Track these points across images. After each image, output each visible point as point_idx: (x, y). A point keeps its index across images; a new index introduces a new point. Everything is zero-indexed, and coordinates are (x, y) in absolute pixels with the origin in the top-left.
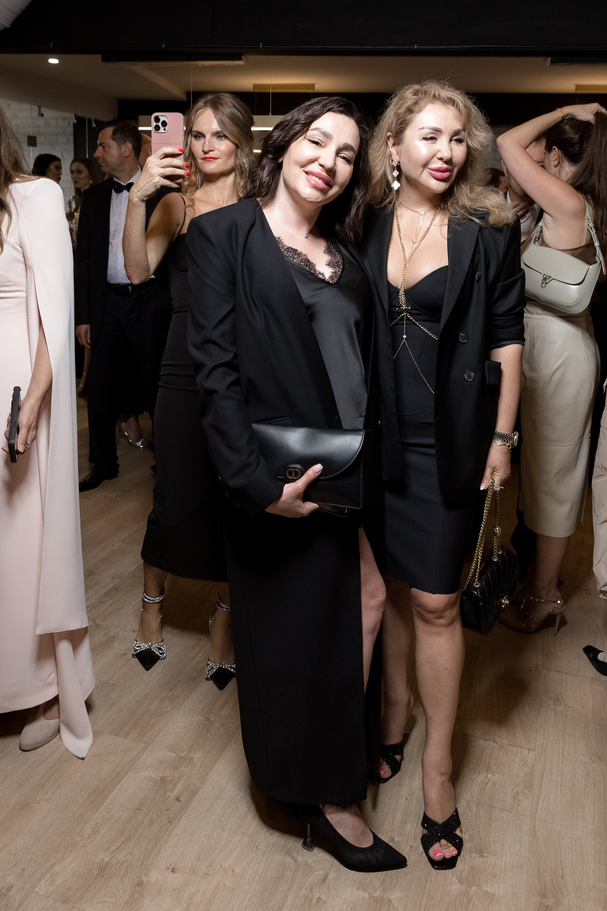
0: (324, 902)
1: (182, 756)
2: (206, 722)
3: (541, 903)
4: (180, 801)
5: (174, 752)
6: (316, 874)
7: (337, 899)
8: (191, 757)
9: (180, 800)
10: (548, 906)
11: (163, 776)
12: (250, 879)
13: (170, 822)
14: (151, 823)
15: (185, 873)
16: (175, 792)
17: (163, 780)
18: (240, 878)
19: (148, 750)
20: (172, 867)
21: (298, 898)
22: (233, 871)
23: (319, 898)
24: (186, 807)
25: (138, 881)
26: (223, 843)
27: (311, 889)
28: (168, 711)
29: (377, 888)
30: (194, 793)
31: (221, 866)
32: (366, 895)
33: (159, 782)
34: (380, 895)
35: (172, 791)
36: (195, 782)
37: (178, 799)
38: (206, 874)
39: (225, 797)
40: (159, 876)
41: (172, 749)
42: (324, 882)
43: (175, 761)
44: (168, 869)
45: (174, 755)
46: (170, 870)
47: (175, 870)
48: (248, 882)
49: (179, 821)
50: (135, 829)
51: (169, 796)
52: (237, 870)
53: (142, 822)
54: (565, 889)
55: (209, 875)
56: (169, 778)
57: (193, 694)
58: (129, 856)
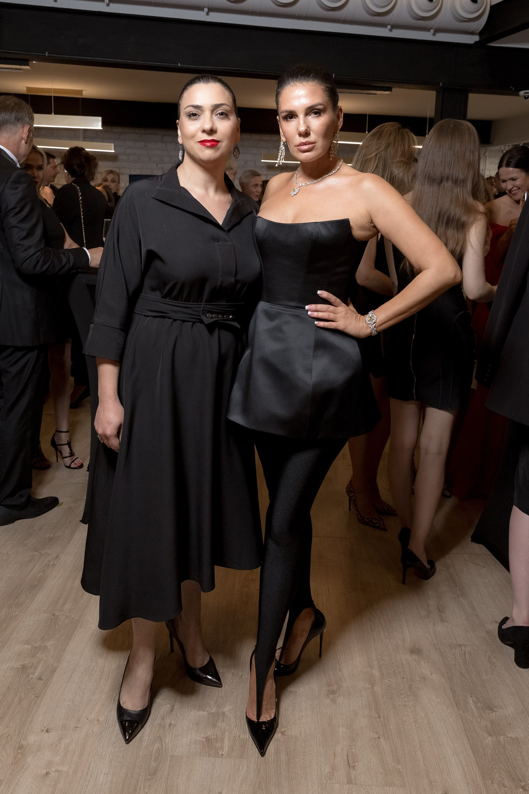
0: (175, 725)
1: (37, 646)
2: (52, 617)
3: (329, 690)
4: (42, 680)
5: (29, 645)
6: (164, 708)
7: (184, 721)
8: (45, 645)
9: (42, 678)
10: (333, 691)
11: (24, 664)
12: (113, 723)
13: (37, 697)
14: (20, 701)
15: (58, 731)
16: (37, 674)
17: (24, 667)
18: (105, 724)
19: (5, 648)
20: (46, 729)
21: (154, 727)
22: (98, 720)
23: (170, 723)
24: (49, 683)
25: (19, 746)
26: (85, 702)
27: (163, 719)
28: (17, 615)
29: (212, 706)
30: (53, 671)
31: (88, 719)
32: (205, 713)
33: (20, 670)
34: (216, 711)
35: (33, 673)
36: (52, 663)
37: (40, 679)
38: (76, 727)
39: (81, 669)
40: (36, 738)
41: (27, 642)
42: (172, 711)
43: (31, 651)
44: (43, 731)
45: (29, 647)
46: (45, 731)
47: (49, 730)
48: (112, 725)
49: (44, 695)
50: (7, 708)
51: (32, 678)
52: (101, 719)
53: (13, 702)
54: (343, 677)
55: (78, 727)
56: (29, 665)
57: (37, 598)
58: (6, 729)
